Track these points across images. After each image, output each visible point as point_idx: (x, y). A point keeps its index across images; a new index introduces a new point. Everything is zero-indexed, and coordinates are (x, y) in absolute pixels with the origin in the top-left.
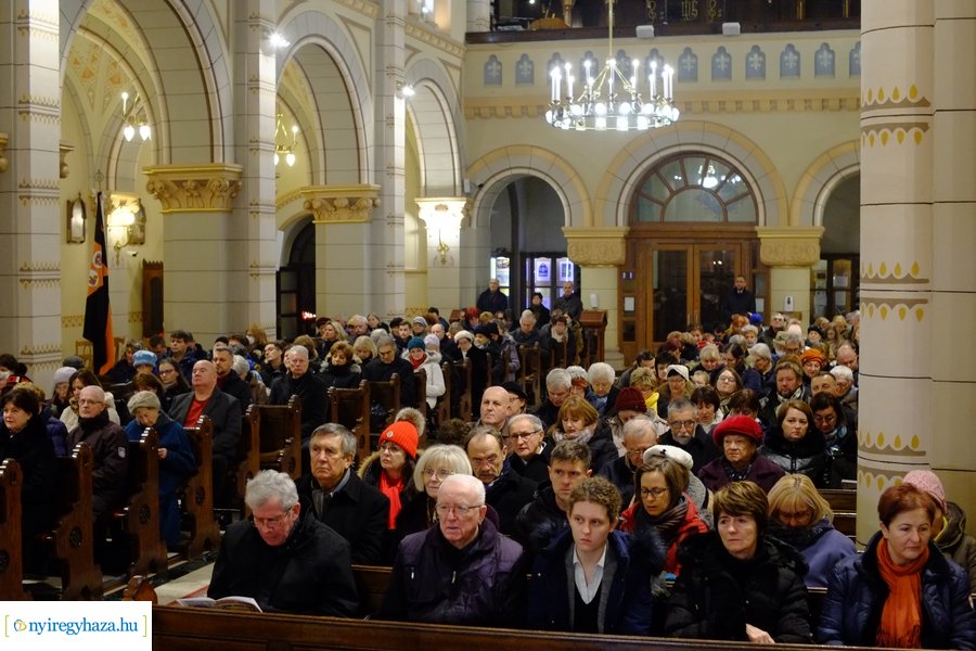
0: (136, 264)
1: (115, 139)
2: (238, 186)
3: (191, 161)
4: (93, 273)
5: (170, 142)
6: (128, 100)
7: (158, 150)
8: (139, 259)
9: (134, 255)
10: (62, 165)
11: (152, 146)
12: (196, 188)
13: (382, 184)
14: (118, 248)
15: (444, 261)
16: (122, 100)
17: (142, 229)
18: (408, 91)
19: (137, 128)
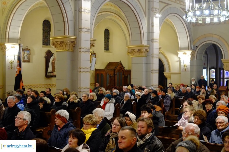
2: (74, 43)
12: (61, 43)
13: (150, 45)
15: (185, 70)
18: (158, 15)
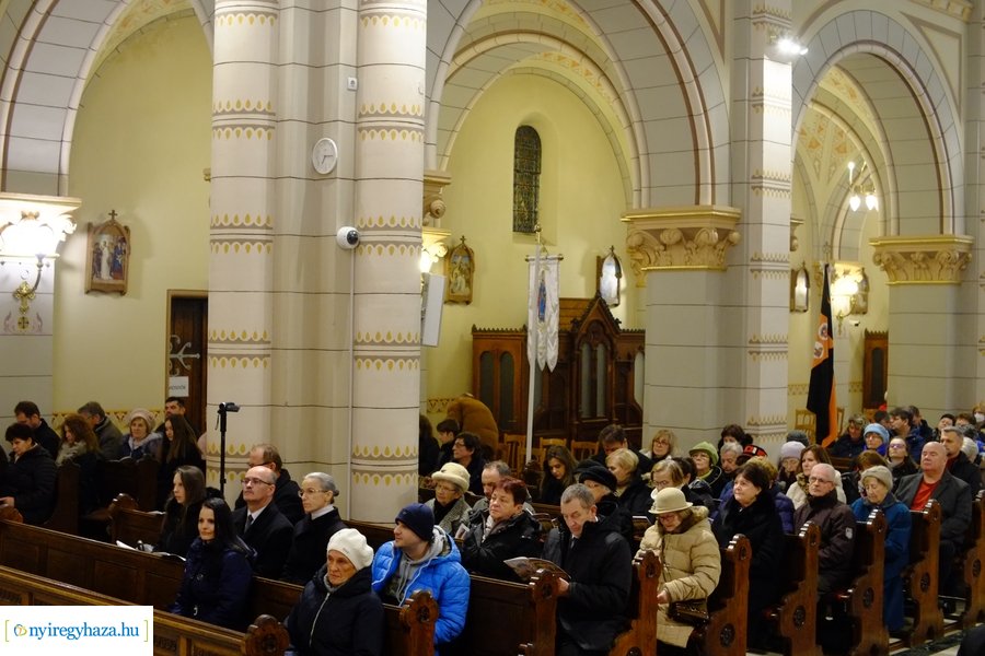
0: (858, 334)
1: (840, 208)
2: (967, 257)
3: (920, 233)
4: (818, 345)
5: (898, 214)
6: (854, 170)
7: (885, 221)
8: (862, 328)
9: (857, 325)
10: (793, 238)
11: (880, 218)
12: (924, 260)
14: (840, 318)
16: (848, 170)
17: (865, 298)
19: (863, 198)
